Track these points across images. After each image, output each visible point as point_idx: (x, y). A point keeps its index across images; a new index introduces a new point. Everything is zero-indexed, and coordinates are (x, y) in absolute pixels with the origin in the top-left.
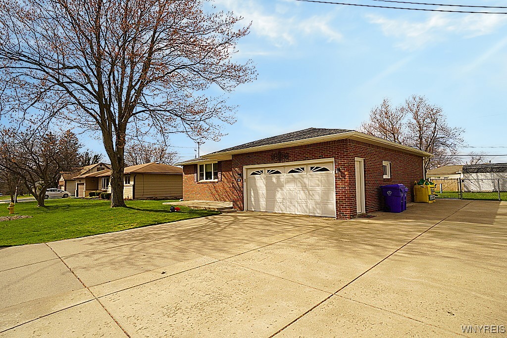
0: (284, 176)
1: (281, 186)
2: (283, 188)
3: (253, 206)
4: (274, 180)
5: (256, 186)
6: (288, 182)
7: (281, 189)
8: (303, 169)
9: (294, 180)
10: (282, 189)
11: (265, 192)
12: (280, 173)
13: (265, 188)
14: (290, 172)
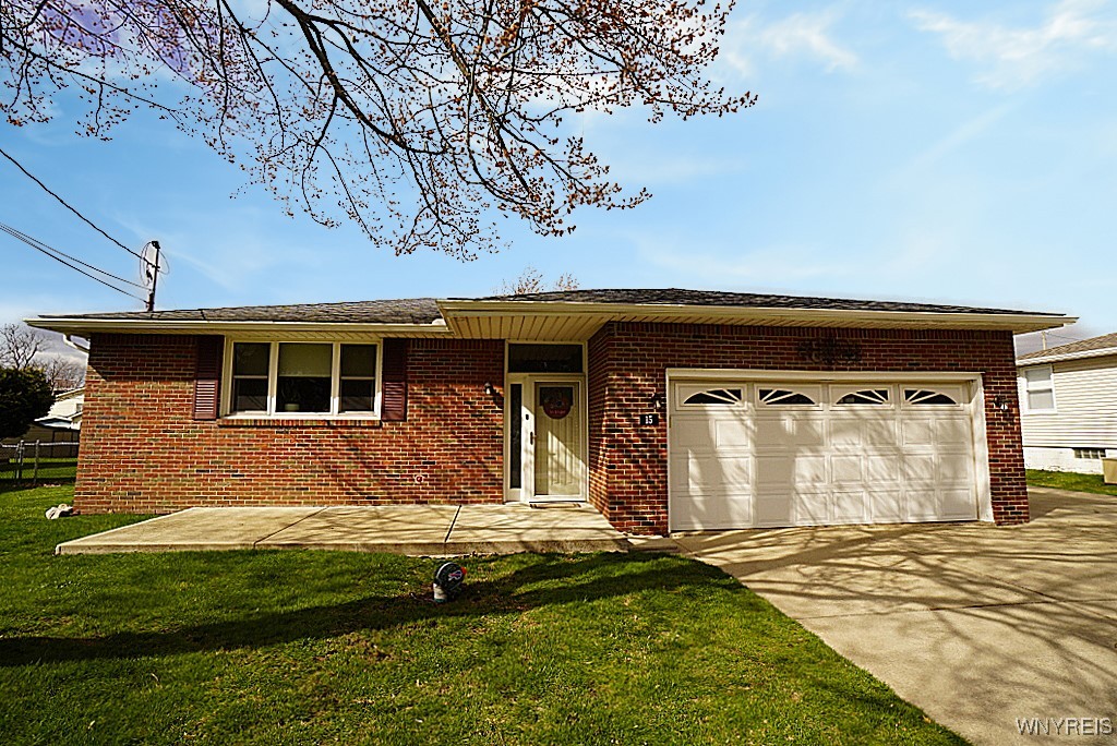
0: (823, 414)
1: (814, 444)
2: (821, 448)
3: (697, 513)
4: (788, 424)
5: (710, 443)
6: (838, 429)
7: (812, 451)
8: (884, 394)
9: (856, 426)
10: (817, 451)
11: (749, 463)
12: (810, 402)
13: (750, 446)
14: (844, 401)
